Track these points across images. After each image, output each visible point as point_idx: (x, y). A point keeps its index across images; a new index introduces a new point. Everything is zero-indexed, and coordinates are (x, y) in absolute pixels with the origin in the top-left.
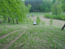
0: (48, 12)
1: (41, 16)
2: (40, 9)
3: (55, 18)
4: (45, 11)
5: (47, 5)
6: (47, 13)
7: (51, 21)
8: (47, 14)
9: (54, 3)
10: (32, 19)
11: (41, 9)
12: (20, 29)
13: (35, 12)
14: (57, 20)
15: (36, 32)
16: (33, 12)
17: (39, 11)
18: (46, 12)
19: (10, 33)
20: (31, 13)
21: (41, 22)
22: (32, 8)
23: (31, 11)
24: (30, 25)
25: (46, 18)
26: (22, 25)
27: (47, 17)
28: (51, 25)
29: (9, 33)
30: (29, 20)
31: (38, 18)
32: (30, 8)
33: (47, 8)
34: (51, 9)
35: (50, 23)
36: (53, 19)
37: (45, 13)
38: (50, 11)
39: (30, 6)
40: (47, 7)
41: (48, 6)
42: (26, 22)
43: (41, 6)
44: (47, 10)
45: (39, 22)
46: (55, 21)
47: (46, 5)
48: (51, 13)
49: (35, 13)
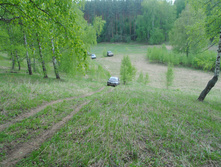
0: (160, 44)
1: (137, 56)
2: (133, 32)
3: (182, 64)
4: (151, 39)
5: (156, 18)
6: (158, 47)
7: (169, 74)
8: (156, 49)
9: (180, 12)
10: (107, 67)
11: (137, 31)
12: (71, 96)
13: (116, 41)
14: (190, 70)
15: (121, 103)
16: (108, 41)
17: (129, 38)
18: (155, 44)
19: (45, 107)
20: (102, 44)
21: (137, 76)
22: (105, 29)
23: (103, 38)
24: (99, 84)
25: (152, 63)
26: (76, 85)
27: (157, 61)
28: (168, 85)
29: (40, 104)
30: (96, 67)
31: (126, 62)
32: (101, 28)
33: (158, 31)
34: (170, 34)
35: (165, 79)
36: (176, 65)
37: (149, 46)
38: (166, 40)
39: (100, 22)
40: (156, 26)
41: (162, 23)
42: (87, 76)
43: (136, 23)
44: (156, 37)
45: (128, 76)
46: (181, 73)
47: (153, 19)
48: (169, 47)
49: (118, 44)
